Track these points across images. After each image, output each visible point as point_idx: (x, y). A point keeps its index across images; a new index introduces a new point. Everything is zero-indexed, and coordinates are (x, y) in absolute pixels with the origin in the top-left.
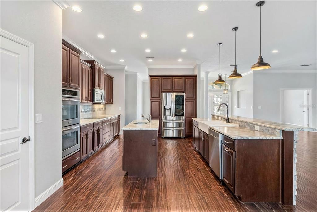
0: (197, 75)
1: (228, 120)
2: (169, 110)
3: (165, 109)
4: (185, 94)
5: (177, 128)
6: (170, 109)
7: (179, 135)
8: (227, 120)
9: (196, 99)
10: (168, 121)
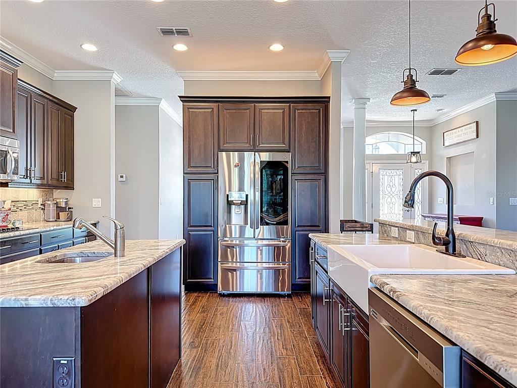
0: (329, 97)
1: (451, 246)
2: (243, 206)
3: (229, 203)
4: (293, 157)
5: (271, 266)
6: (245, 203)
7: (277, 288)
8: (446, 244)
9: (325, 174)
10: (246, 242)
